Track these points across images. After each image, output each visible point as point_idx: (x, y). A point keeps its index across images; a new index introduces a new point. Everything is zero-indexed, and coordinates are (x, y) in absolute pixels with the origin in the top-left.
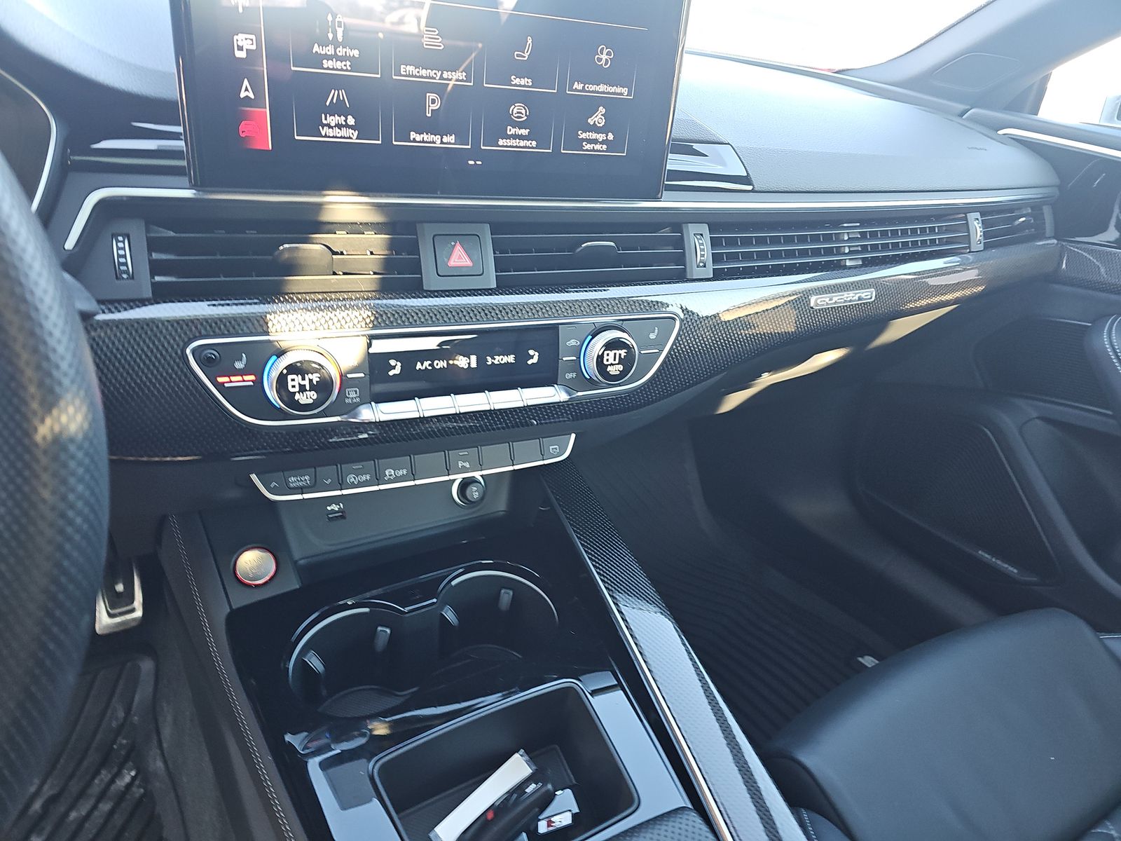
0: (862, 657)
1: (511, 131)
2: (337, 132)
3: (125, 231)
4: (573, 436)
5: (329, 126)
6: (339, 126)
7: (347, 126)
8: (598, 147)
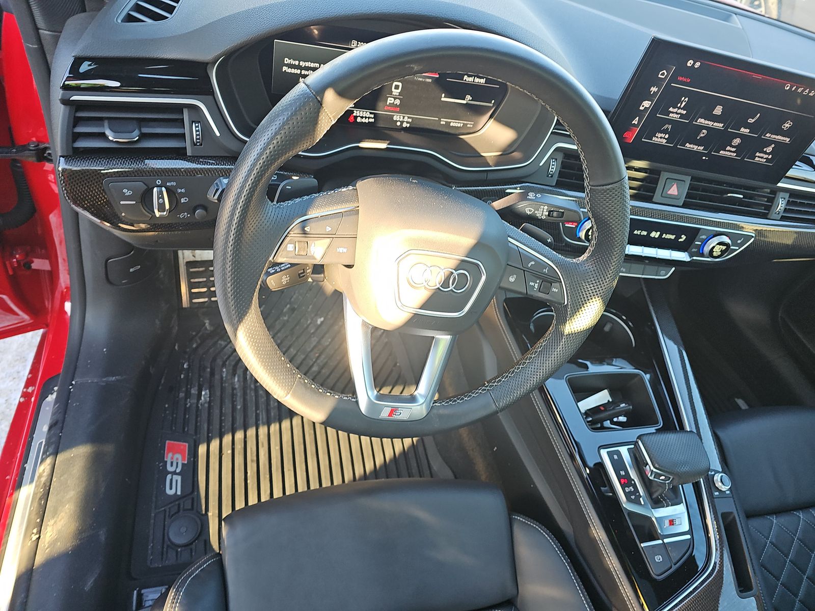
0: (738, 398)
1: (728, 148)
2: (659, 140)
3: (555, 158)
4: (674, 269)
5: (657, 137)
6: (661, 138)
7: (664, 138)
8: (762, 160)
